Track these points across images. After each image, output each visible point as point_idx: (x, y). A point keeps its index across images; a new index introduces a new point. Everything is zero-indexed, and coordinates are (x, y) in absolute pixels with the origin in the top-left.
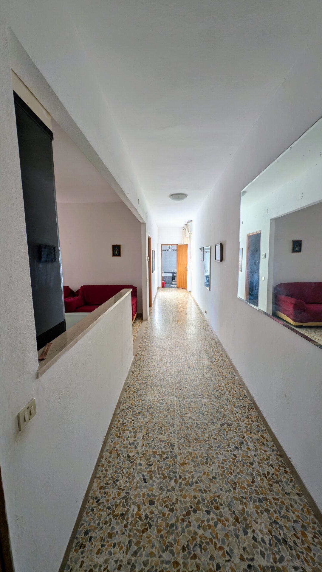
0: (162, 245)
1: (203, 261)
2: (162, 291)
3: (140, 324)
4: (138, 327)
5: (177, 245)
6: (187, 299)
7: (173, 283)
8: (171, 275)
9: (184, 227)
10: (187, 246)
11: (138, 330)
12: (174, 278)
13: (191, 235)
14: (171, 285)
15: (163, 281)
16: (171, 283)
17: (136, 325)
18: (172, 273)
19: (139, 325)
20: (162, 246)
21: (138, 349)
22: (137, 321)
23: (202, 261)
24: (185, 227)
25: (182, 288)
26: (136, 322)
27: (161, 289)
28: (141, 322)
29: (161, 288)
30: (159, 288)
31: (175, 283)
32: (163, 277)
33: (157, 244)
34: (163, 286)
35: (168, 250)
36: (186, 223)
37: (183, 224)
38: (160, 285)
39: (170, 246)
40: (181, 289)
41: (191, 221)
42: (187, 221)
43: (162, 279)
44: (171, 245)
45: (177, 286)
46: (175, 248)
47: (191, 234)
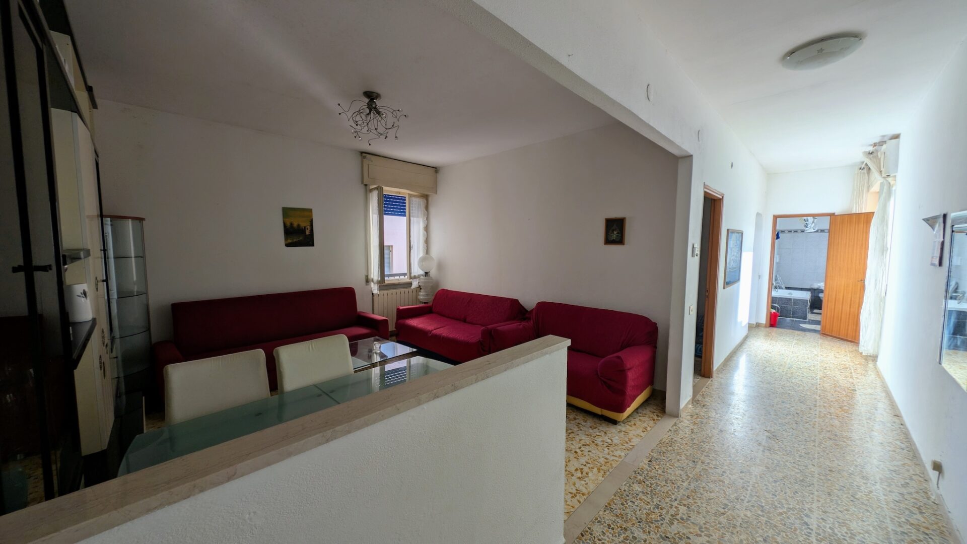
0: (776, 218)
1: (940, 264)
2: (767, 336)
3: (652, 422)
4: (639, 432)
5: (832, 215)
6: (851, 377)
7: (810, 316)
8: (807, 296)
9: (863, 162)
10: (869, 216)
11: (635, 441)
12: (816, 304)
13: (892, 183)
14: (805, 323)
15: (773, 311)
16: (805, 318)
17: (638, 423)
18: (811, 290)
19: (645, 425)
20: (778, 219)
21: (601, 513)
22: (647, 411)
23: (933, 264)
24: (867, 161)
25: (842, 339)
26: (644, 412)
27: (763, 332)
28: (655, 418)
29: (766, 327)
30: (753, 327)
31: (818, 318)
32: (773, 300)
33: (758, 215)
34: (773, 322)
35: (803, 231)
36: (871, 149)
37: (856, 153)
38: (763, 319)
39: (810, 219)
40: (835, 340)
41: (897, 137)
42: (877, 140)
43: (770, 304)
44: (814, 216)
45: (824, 328)
46: (825, 224)
47: (890, 179)
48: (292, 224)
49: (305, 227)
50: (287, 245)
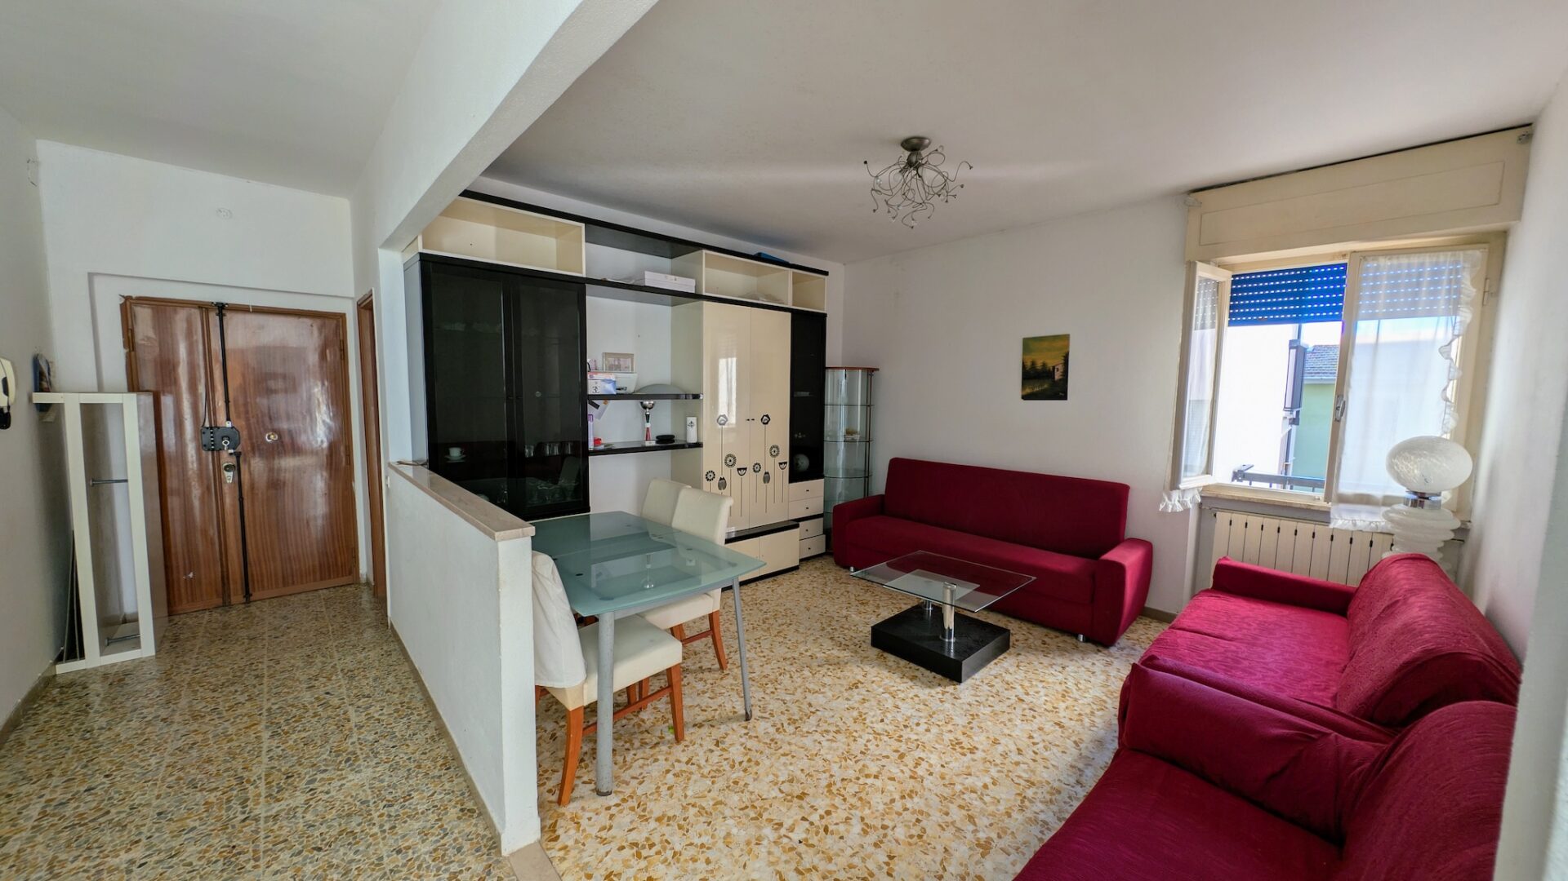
48: (1033, 363)
49: (1054, 368)
50: (1025, 397)
